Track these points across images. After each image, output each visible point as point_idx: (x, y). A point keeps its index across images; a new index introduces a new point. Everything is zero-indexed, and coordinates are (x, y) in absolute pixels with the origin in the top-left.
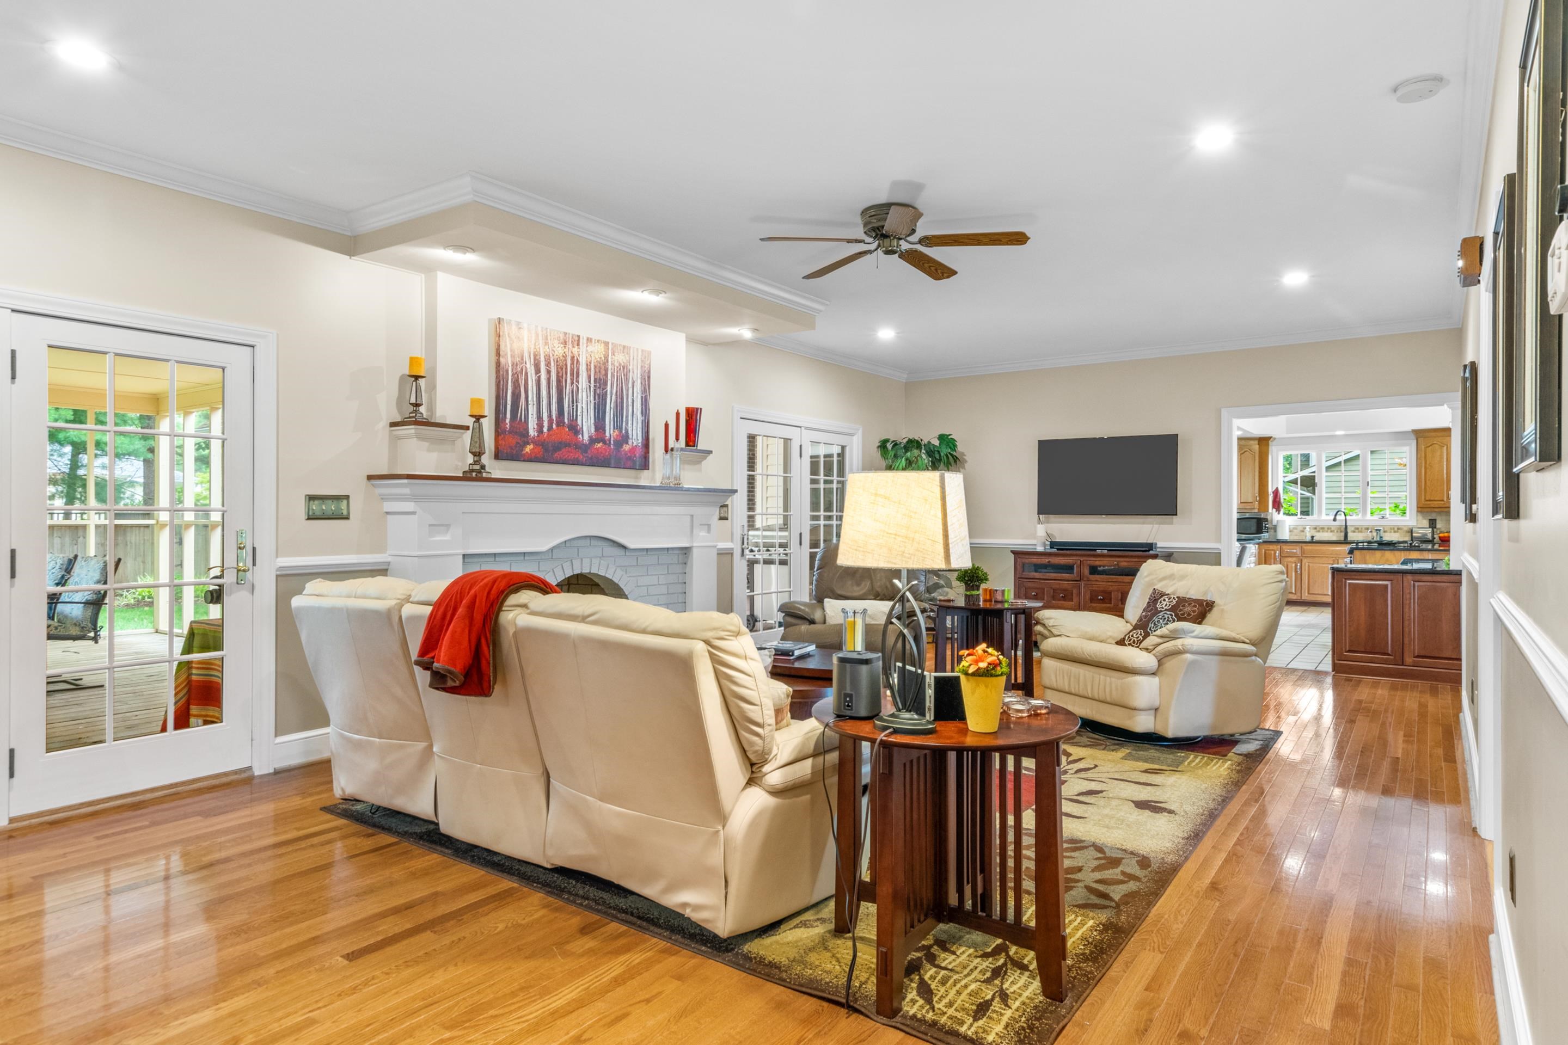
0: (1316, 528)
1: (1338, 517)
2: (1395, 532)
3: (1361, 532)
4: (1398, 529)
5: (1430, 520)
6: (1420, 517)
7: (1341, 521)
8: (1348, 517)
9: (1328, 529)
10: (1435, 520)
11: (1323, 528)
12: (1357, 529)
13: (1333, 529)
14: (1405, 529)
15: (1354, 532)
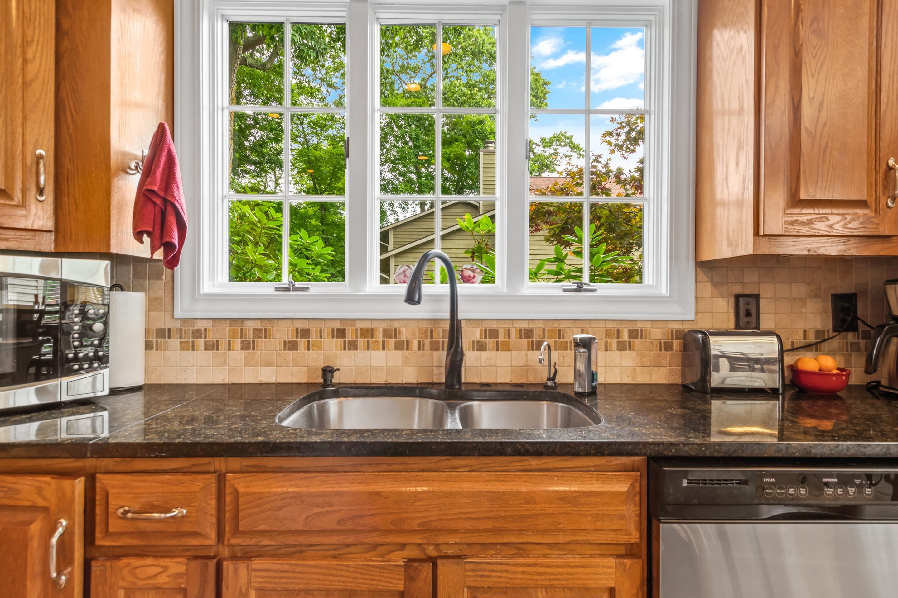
0: (341, 333)
1: (426, 289)
2: (622, 347)
3: (506, 347)
4: (633, 334)
5: (738, 297)
6: (707, 289)
7: (436, 298)
8: (462, 288)
9: (387, 334)
10: (757, 297)
11: (368, 333)
12: (493, 333)
13: (405, 335)
14: (657, 334)
15: (481, 347)
